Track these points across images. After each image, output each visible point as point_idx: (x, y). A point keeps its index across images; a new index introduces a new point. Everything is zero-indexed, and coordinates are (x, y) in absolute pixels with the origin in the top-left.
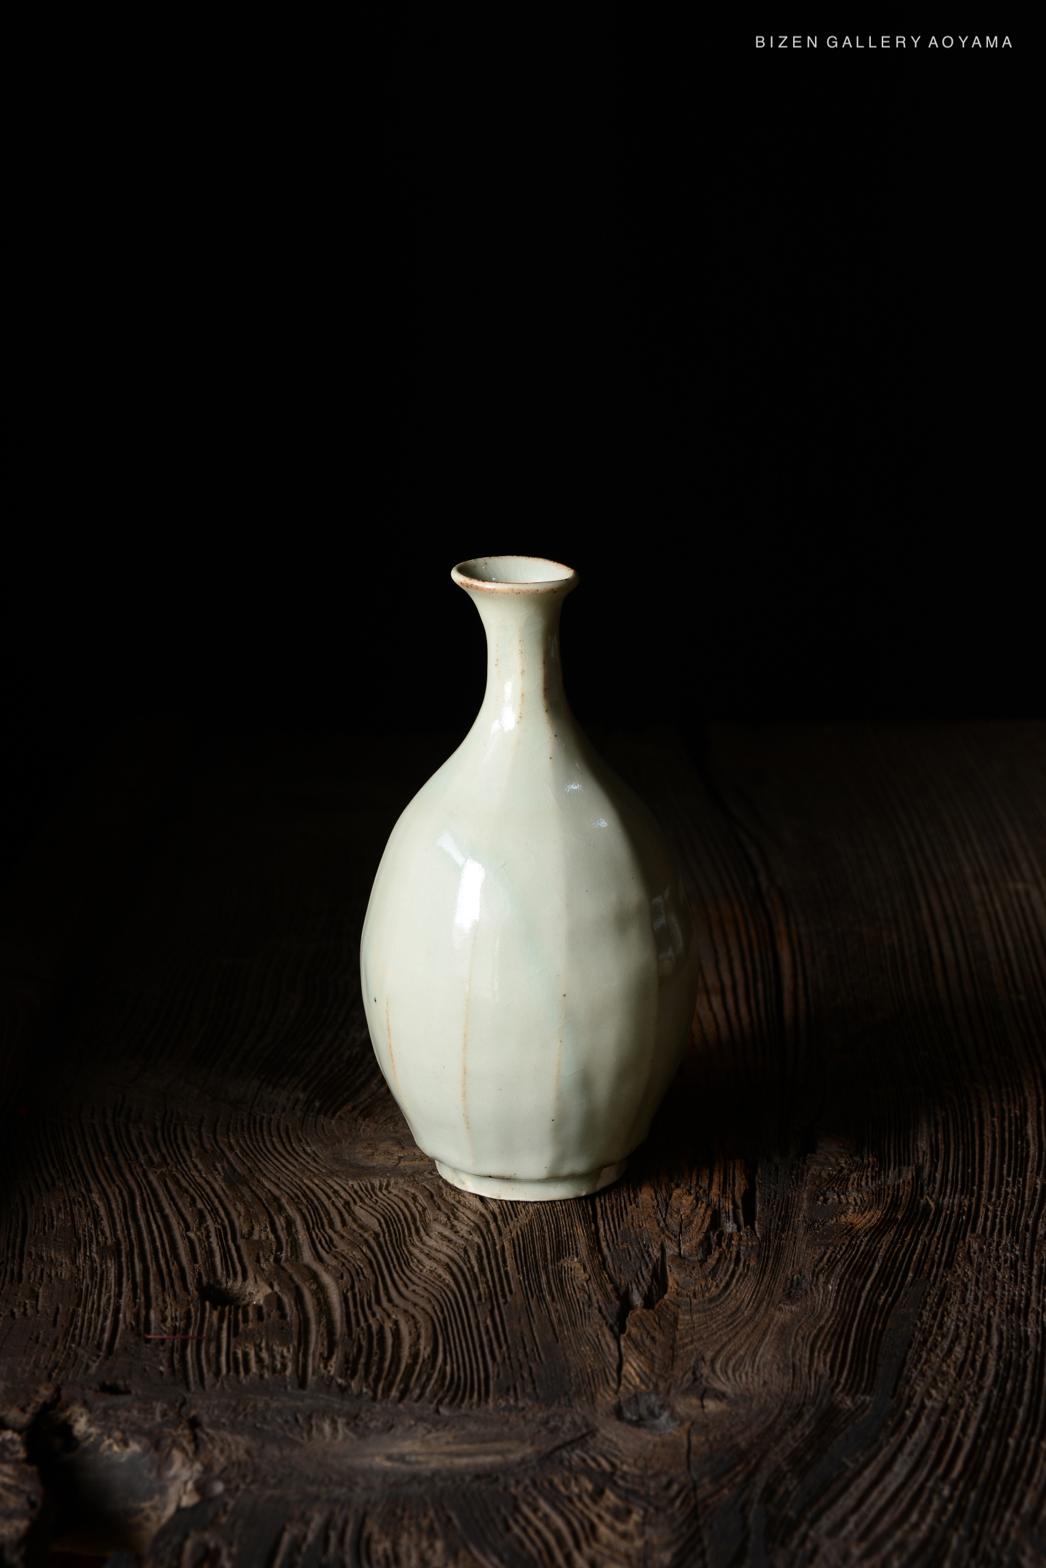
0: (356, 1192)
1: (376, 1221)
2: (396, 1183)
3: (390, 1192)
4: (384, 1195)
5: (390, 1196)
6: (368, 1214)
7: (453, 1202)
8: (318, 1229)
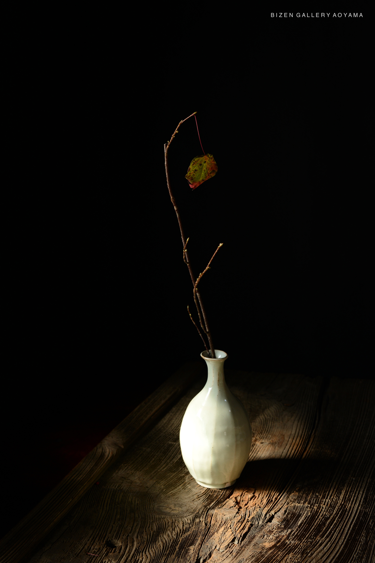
0: (157, 519)
1: (156, 528)
2: (167, 517)
3: (164, 520)
4: (162, 521)
5: (164, 521)
6: (156, 526)
7: (176, 525)
8: (142, 528)
